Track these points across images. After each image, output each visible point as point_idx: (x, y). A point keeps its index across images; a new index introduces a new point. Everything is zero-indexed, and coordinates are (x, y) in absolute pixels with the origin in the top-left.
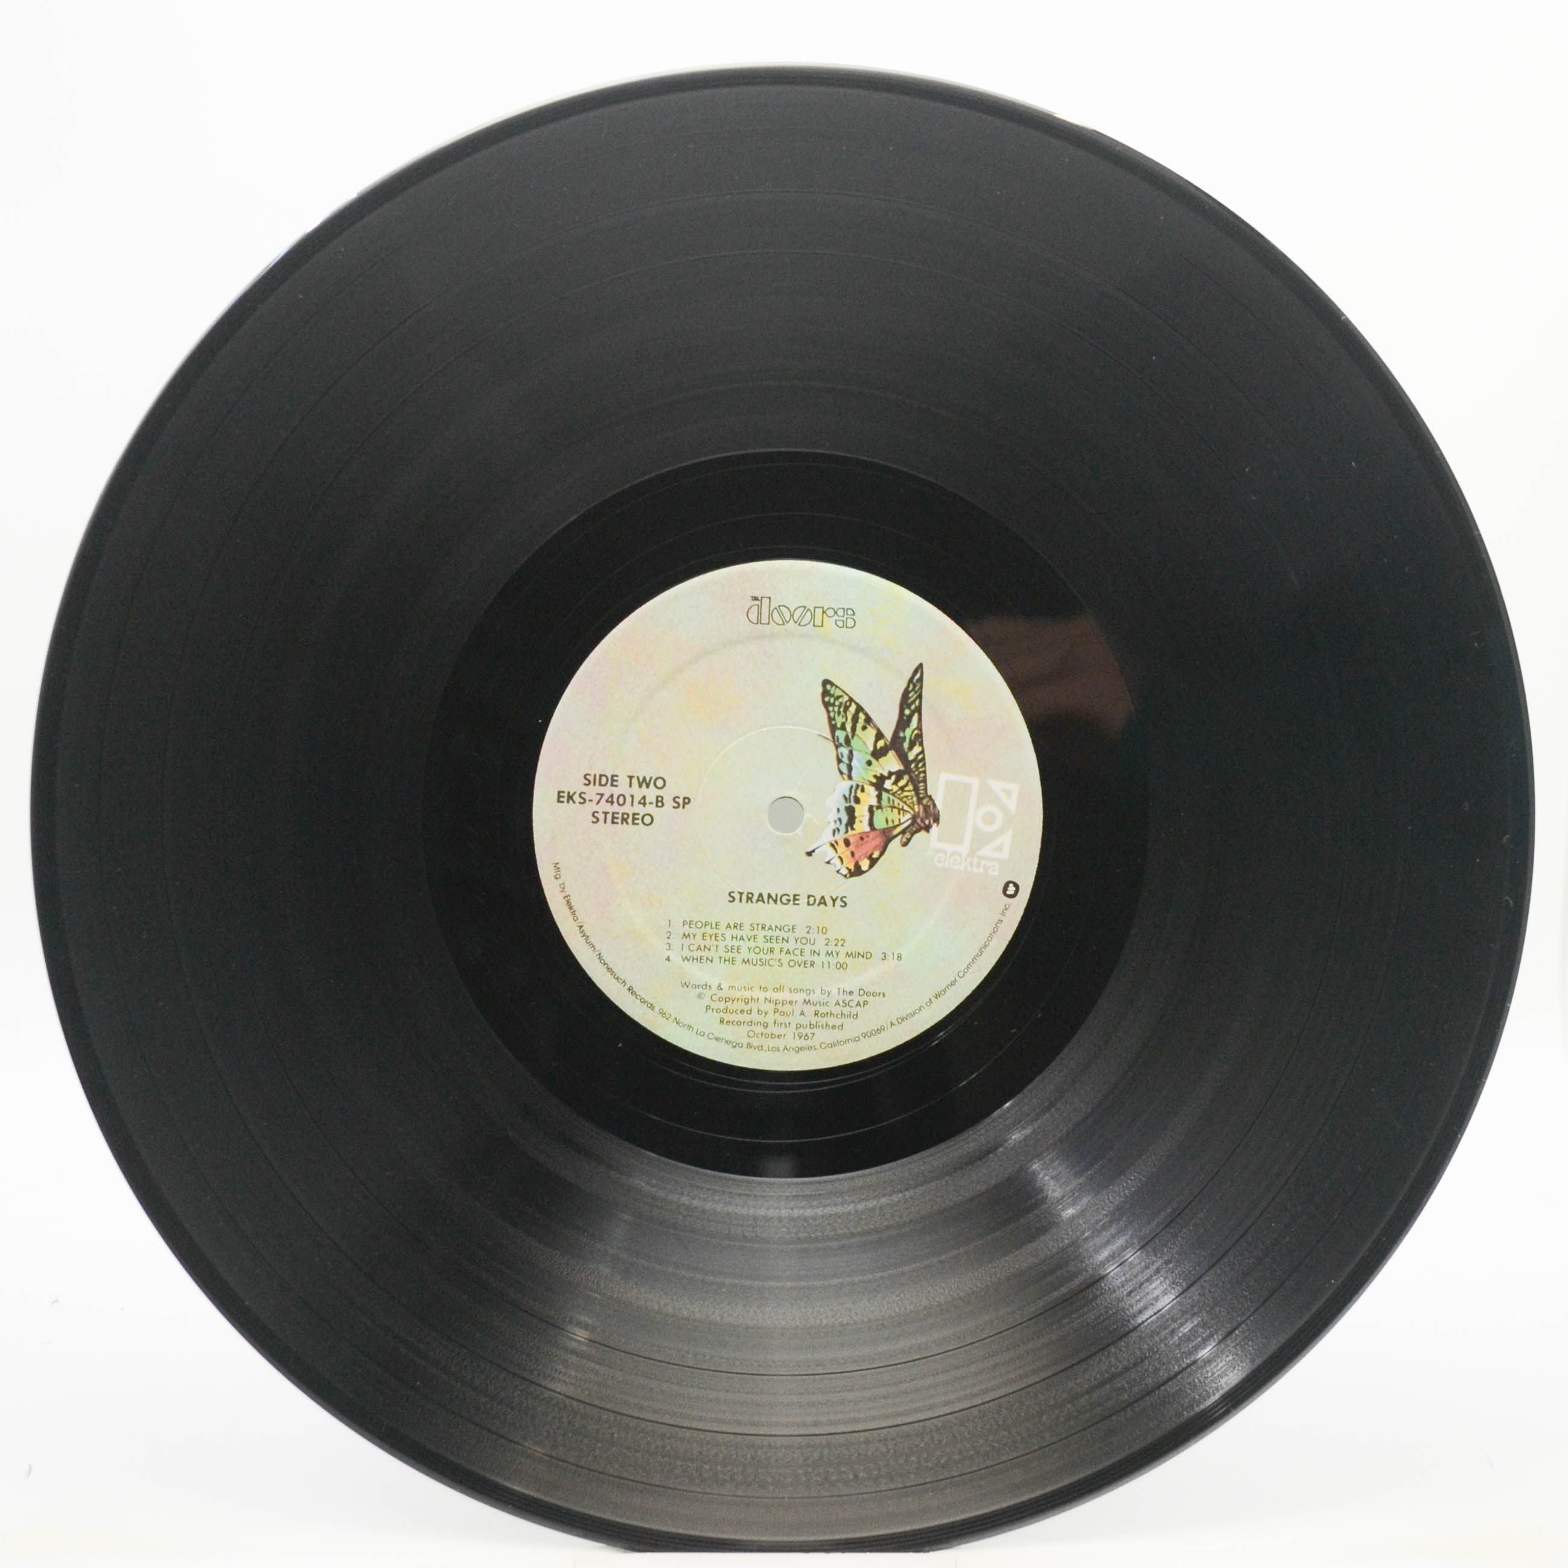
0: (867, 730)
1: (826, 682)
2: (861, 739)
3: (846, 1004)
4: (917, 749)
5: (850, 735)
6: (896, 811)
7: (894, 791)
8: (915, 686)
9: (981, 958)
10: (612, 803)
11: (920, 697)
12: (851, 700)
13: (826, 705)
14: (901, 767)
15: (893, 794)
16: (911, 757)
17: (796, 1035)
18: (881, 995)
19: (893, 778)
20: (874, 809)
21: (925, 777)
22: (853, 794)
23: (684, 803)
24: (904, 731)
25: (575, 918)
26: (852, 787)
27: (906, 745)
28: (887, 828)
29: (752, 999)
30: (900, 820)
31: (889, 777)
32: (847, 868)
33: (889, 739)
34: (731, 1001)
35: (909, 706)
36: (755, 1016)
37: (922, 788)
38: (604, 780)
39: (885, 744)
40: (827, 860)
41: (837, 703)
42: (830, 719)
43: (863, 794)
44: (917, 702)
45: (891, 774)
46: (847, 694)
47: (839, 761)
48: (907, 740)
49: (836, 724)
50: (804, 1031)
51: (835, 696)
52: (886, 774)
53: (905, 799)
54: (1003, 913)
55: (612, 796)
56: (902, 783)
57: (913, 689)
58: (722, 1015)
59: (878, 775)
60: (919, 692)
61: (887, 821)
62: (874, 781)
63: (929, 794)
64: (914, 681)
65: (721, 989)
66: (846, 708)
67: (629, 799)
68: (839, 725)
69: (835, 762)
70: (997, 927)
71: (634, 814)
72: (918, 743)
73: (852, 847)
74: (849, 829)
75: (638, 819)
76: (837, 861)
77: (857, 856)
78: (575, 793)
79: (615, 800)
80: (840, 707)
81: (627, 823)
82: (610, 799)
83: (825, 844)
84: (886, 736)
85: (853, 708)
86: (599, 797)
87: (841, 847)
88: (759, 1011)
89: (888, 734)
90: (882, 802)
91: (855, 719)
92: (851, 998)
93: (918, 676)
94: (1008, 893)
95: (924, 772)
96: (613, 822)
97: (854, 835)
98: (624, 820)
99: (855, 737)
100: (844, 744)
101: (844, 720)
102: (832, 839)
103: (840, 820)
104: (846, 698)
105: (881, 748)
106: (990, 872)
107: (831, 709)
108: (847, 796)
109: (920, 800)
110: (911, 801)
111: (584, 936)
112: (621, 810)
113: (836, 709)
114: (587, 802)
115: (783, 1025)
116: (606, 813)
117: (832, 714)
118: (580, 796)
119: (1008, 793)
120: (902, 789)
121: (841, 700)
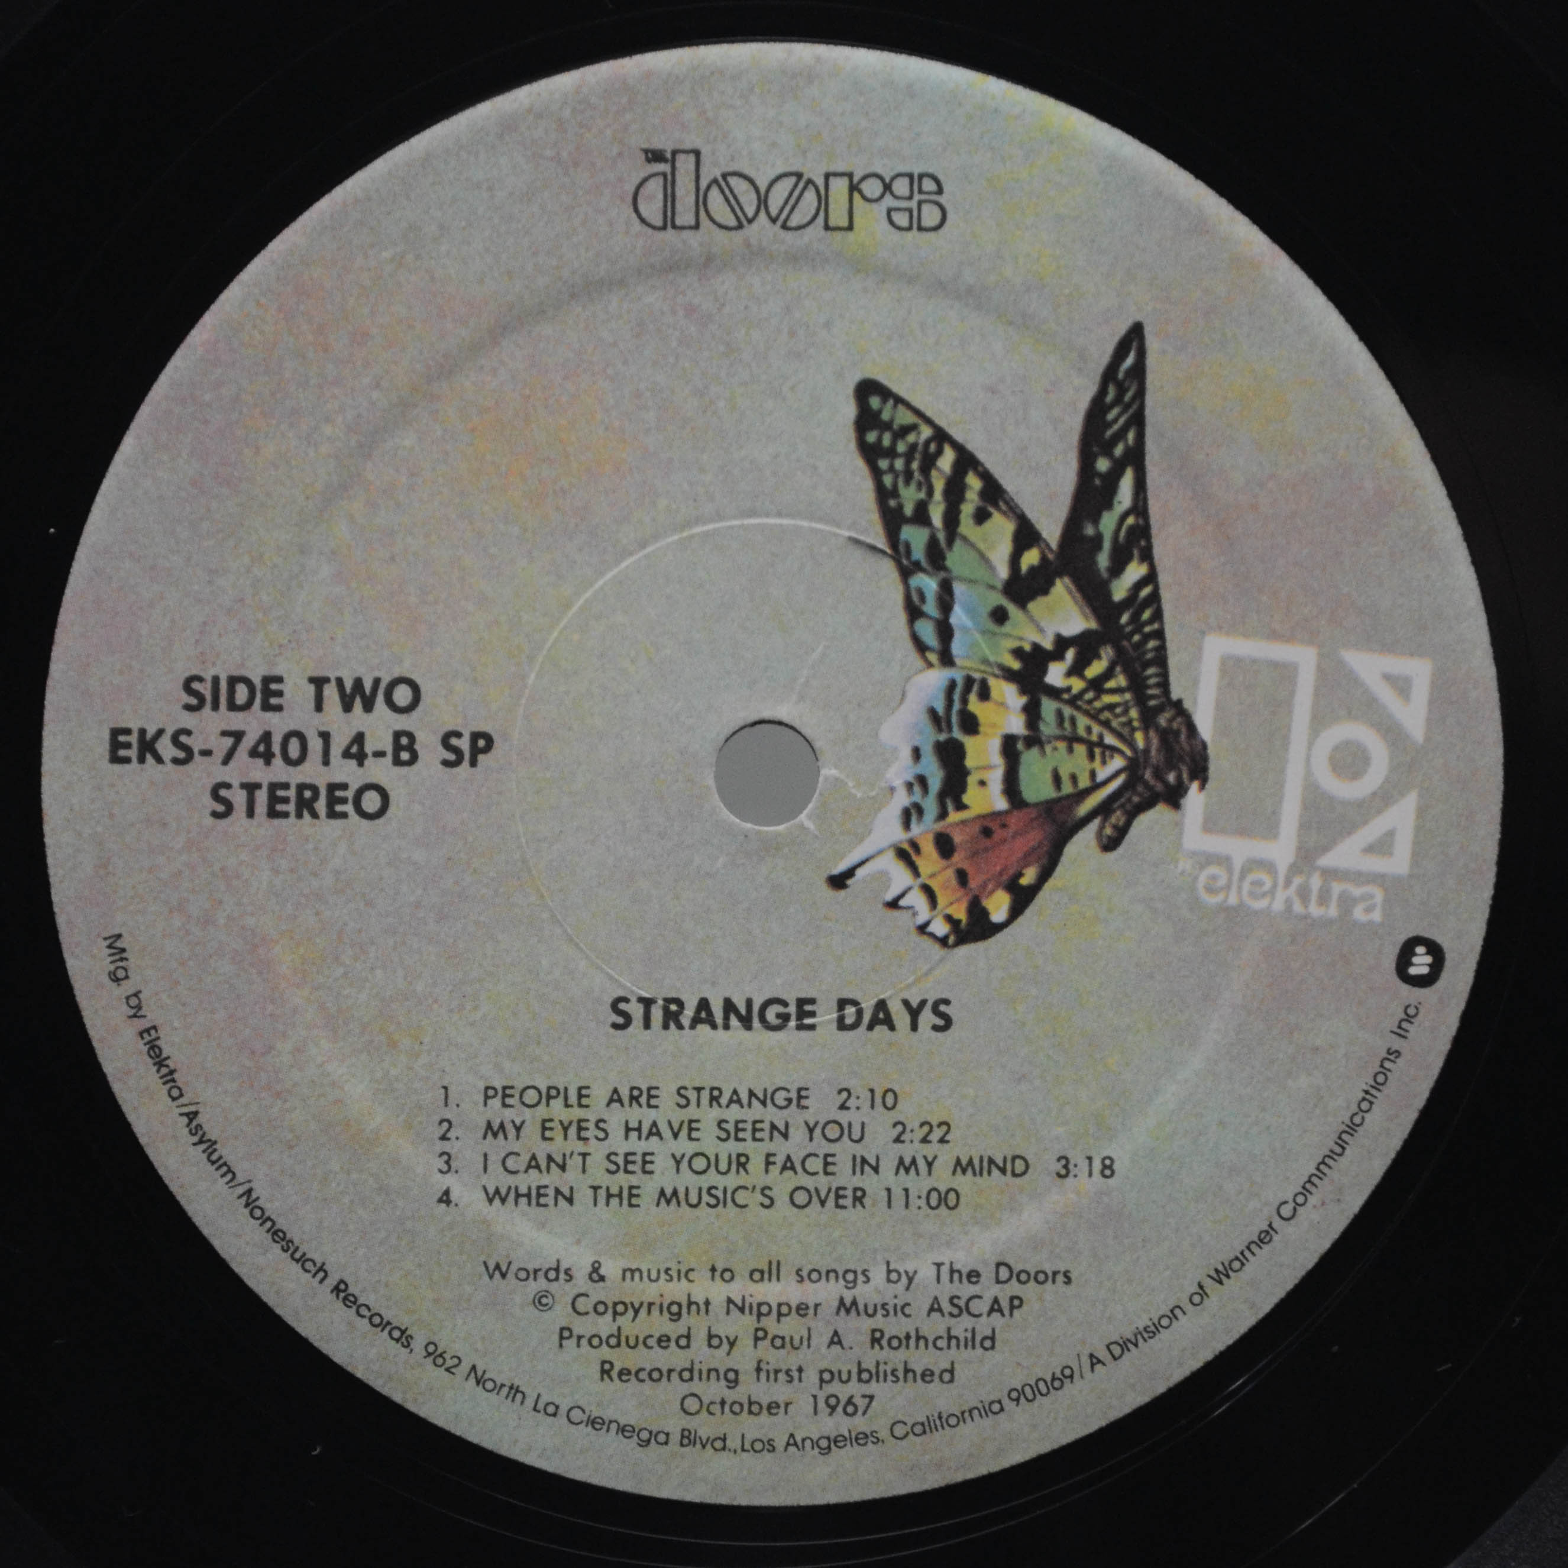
0: (988, 525)
1: (867, 389)
2: (972, 546)
3: (961, 1308)
4: (1135, 571)
5: (941, 536)
6: (1080, 749)
7: (1075, 691)
8: (1121, 390)
9: (1343, 1161)
10: (268, 757)
11: (1138, 421)
12: (941, 436)
13: (870, 453)
14: (1093, 625)
15: (1073, 702)
16: (1120, 590)
17: (821, 1404)
18: (1060, 1278)
19: (1070, 654)
20: (1020, 746)
21: (1162, 649)
22: (957, 706)
23: (475, 752)
24: (1096, 520)
25: (175, 1093)
26: (952, 686)
27: (1103, 560)
28: (1059, 800)
29: (690, 1304)
30: (1093, 774)
31: (1057, 654)
32: (949, 918)
33: (1054, 544)
34: (631, 1313)
35: (1107, 449)
36: (700, 1353)
37: (1152, 681)
38: (242, 694)
39: (1044, 558)
40: (889, 897)
41: (901, 447)
42: (883, 494)
43: (988, 706)
44: (1131, 436)
45: (1062, 643)
46: (929, 421)
47: (914, 612)
48: (1107, 545)
49: (900, 507)
50: (843, 1391)
51: (895, 427)
52: (1048, 644)
53: (1106, 715)
54: (1400, 1032)
55: (266, 737)
56: (1095, 669)
57: (1118, 400)
58: (605, 1352)
59: (1027, 647)
60: (1135, 407)
61: (1057, 779)
62: (1016, 665)
63: (1175, 696)
64: (1121, 375)
65: (602, 1279)
66: (929, 463)
67: (315, 744)
68: (908, 510)
69: (902, 617)
70: (1383, 1070)
71: (332, 787)
72: (1136, 552)
73: (959, 859)
74: (950, 807)
75: (344, 801)
76: (916, 899)
77: (973, 884)
78: (160, 732)
79: (276, 748)
80: (909, 456)
81: (315, 815)
82: (261, 748)
83: (880, 852)
84: (1045, 534)
85: (947, 461)
86: (229, 741)
87: (929, 861)
88: (710, 1337)
89: (1051, 530)
90: (1042, 727)
91: (955, 491)
92: (973, 1290)
93: (1130, 361)
94: (1413, 971)
95: (1160, 634)
96: (273, 814)
97: (963, 822)
98: (305, 806)
99: (958, 544)
100: (924, 563)
101: (922, 495)
102: (899, 835)
103: (922, 780)
104: (926, 432)
105: (1032, 569)
106: (1359, 914)
107: (883, 464)
108: (940, 709)
109: (1148, 718)
110: (1123, 719)
111: (201, 1142)
112: (296, 776)
113: (899, 464)
114: (197, 757)
115: (782, 1376)
116: (251, 788)
117: (888, 480)
118: (175, 741)
119: (1402, 686)
120: (1097, 685)
121: (911, 438)
